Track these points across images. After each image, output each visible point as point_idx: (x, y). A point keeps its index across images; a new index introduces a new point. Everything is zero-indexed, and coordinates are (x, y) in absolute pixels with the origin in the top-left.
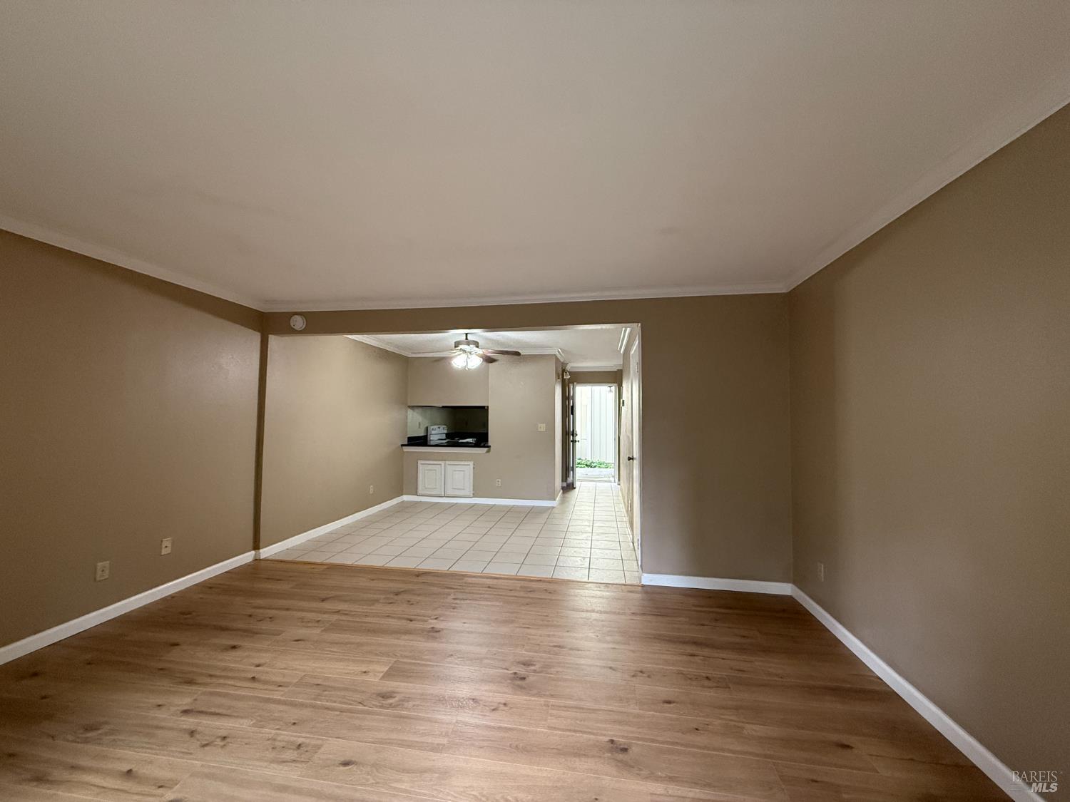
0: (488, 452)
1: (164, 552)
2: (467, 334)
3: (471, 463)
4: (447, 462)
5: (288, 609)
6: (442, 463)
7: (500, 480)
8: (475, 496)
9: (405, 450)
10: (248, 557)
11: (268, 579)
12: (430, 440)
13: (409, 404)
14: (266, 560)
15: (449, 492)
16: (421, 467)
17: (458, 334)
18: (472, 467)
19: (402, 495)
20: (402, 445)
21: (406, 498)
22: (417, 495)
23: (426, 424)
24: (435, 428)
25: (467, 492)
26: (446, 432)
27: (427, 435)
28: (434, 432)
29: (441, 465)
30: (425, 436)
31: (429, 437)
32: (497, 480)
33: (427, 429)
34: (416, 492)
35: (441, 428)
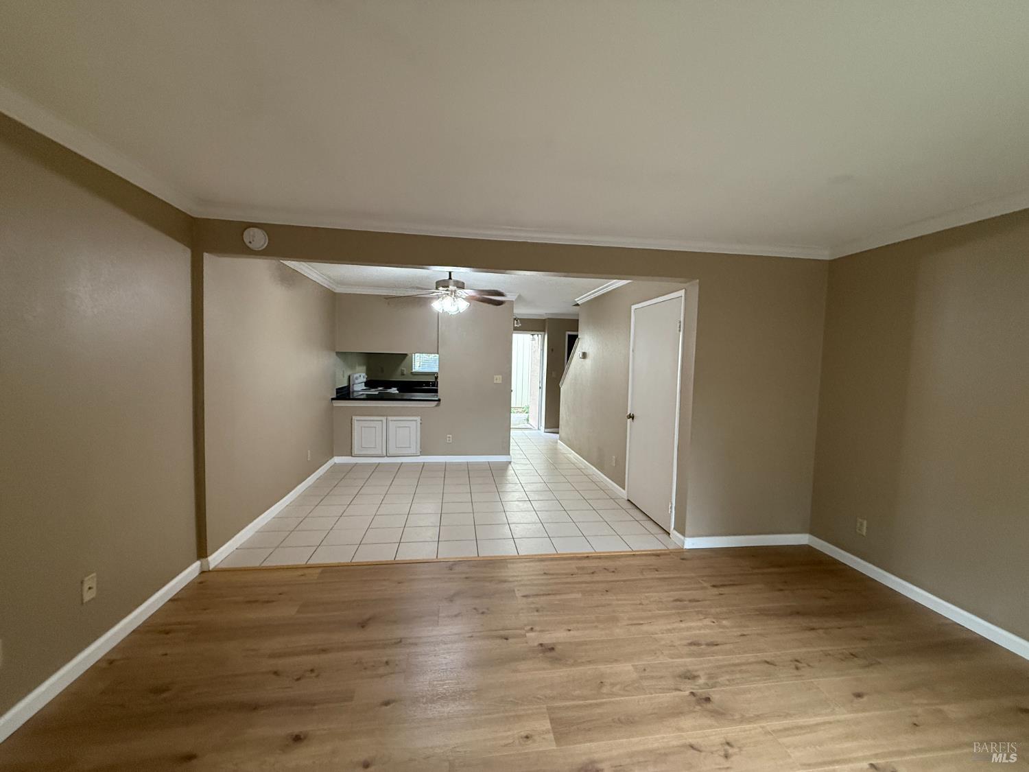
0: (437, 405)
1: (88, 596)
2: (450, 273)
3: (418, 419)
4: (390, 418)
5: (324, 651)
6: (384, 419)
7: (450, 436)
8: (423, 453)
9: (335, 405)
10: (192, 571)
11: (249, 602)
12: (354, 392)
13: (338, 350)
14: (218, 571)
15: (391, 452)
16: (356, 425)
17: (440, 272)
18: (419, 421)
19: (333, 457)
20: (333, 399)
21: (337, 460)
22: (352, 456)
23: (349, 373)
24: (355, 376)
25: (413, 450)
26: (365, 380)
27: (351, 384)
28: (357, 381)
29: (381, 421)
30: (349, 386)
31: (353, 388)
32: (448, 436)
33: (349, 377)
34: (352, 453)
35: (362, 377)
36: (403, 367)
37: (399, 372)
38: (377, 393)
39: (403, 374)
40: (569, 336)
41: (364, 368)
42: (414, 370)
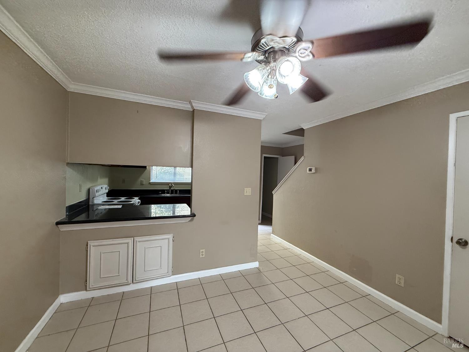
3: (170, 236)
4: (137, 239)
6: (130, 241)
7: (204, 250)
8: (175, 272)
9: (61, 230)
12: (94, 205)
15: (139, 276)
16: (93, 251)
18: (172, 239)
19: (59, 296)
20: (58, 223)
21: (64, 299)
22: (86, 290)
23: (88, 185)
24: (96, 189)
25: (164, 270)
26: (107, 191)
27: (91, 197)
28: (97, 194)
29: (128, 243)
30: (88, 200)
31: (93, 202)
32: (201, 251)
33: (89, 190)
34: (86, 286)
35: (104, 189)
36: (142, 178)
37: (139, 182)
38: (120, 207)
39: (142, 184)
40: (264, 157)
41: (106, 180)
42: (151, 181)
